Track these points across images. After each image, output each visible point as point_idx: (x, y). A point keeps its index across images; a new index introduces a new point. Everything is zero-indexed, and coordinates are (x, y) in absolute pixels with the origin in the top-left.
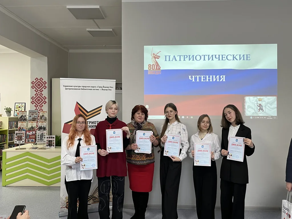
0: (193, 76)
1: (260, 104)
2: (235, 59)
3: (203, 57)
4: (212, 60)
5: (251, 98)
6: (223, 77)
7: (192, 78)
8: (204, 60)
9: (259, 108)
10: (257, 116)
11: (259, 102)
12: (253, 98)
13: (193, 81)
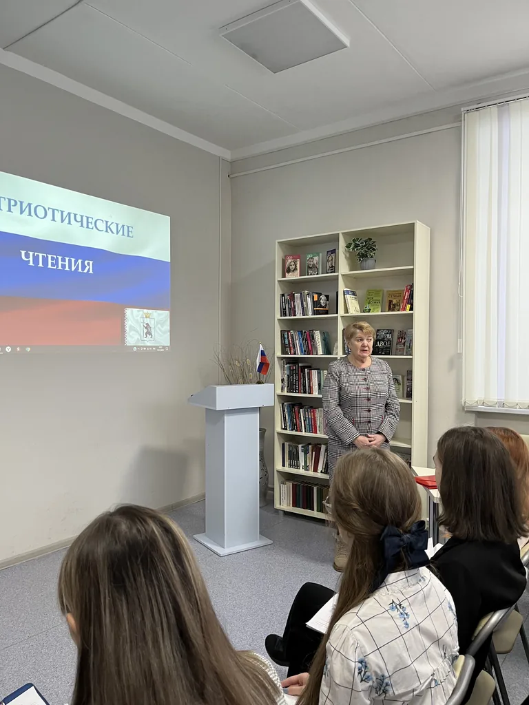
0: (31, 254)
1: (147, 324)
2: (109, 230)
3: (50, 213)
4: (69, 223)
5: (135, 310)
6: (89, 264)
7: (27, 256)
8: (54, 220)
9: (145, 331)
10: (143, 347)
11: (147, 321)
12: (138, 311)
13: (31, 264)
